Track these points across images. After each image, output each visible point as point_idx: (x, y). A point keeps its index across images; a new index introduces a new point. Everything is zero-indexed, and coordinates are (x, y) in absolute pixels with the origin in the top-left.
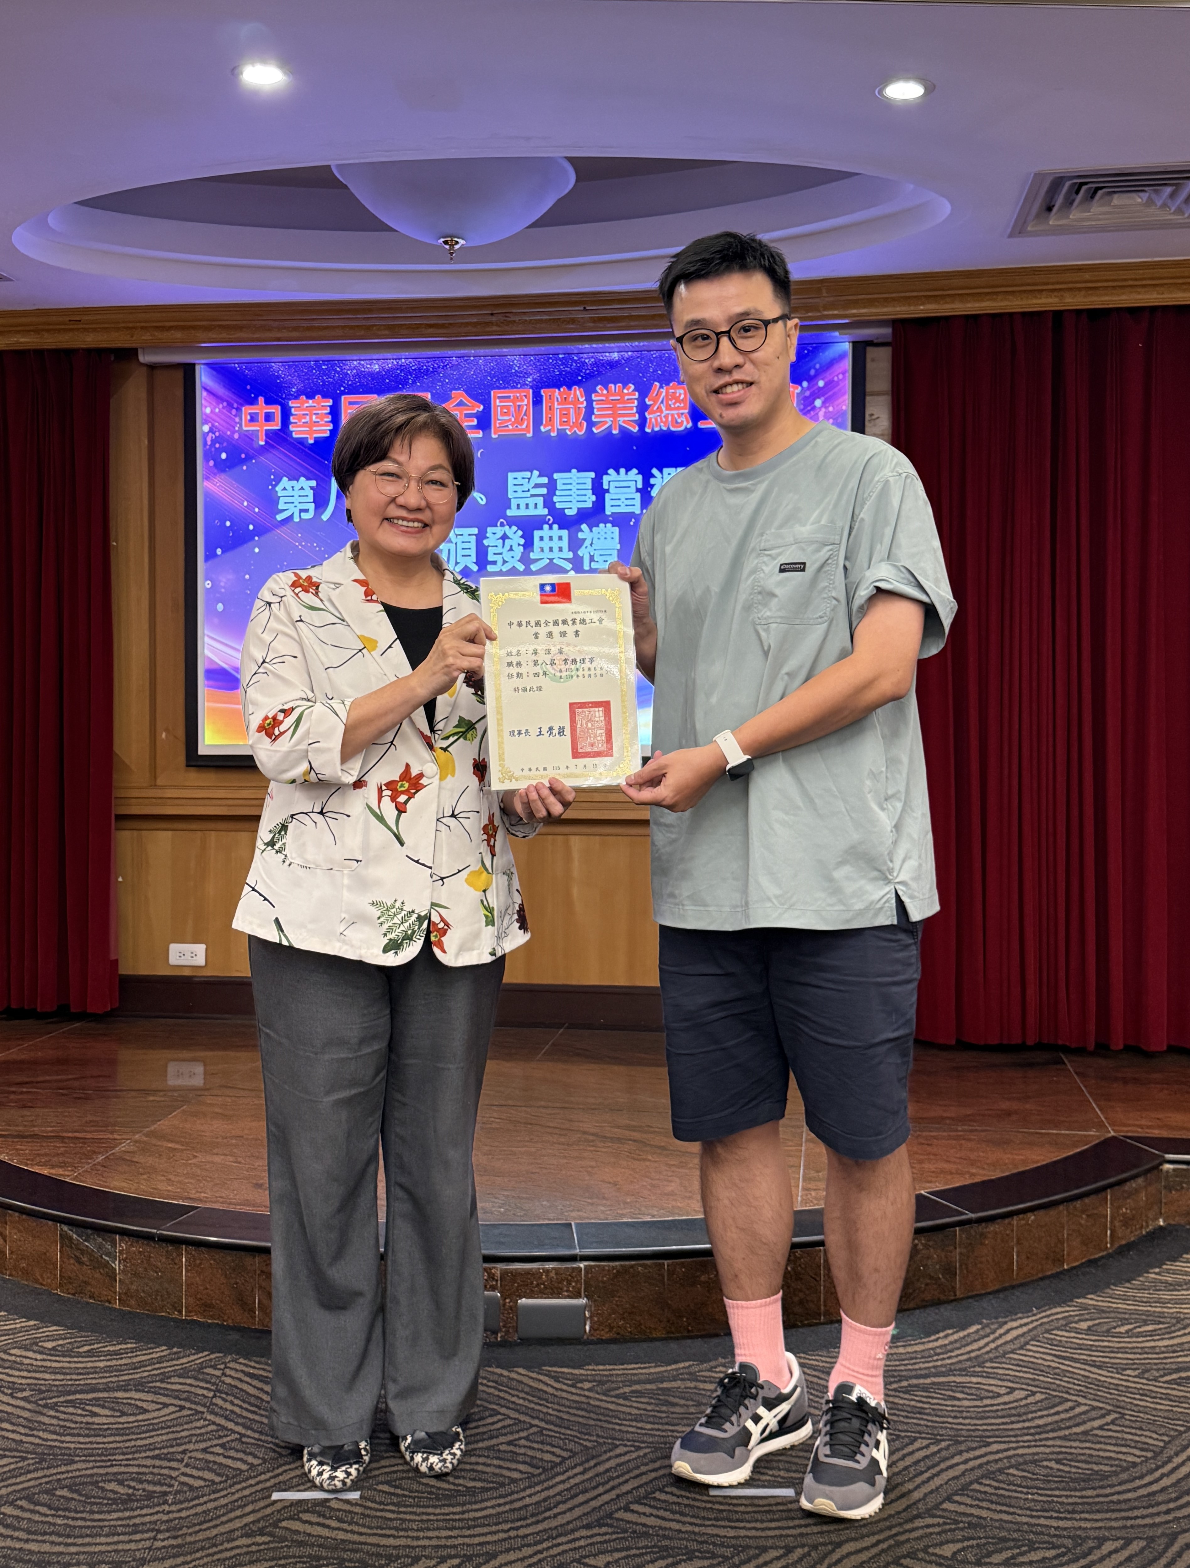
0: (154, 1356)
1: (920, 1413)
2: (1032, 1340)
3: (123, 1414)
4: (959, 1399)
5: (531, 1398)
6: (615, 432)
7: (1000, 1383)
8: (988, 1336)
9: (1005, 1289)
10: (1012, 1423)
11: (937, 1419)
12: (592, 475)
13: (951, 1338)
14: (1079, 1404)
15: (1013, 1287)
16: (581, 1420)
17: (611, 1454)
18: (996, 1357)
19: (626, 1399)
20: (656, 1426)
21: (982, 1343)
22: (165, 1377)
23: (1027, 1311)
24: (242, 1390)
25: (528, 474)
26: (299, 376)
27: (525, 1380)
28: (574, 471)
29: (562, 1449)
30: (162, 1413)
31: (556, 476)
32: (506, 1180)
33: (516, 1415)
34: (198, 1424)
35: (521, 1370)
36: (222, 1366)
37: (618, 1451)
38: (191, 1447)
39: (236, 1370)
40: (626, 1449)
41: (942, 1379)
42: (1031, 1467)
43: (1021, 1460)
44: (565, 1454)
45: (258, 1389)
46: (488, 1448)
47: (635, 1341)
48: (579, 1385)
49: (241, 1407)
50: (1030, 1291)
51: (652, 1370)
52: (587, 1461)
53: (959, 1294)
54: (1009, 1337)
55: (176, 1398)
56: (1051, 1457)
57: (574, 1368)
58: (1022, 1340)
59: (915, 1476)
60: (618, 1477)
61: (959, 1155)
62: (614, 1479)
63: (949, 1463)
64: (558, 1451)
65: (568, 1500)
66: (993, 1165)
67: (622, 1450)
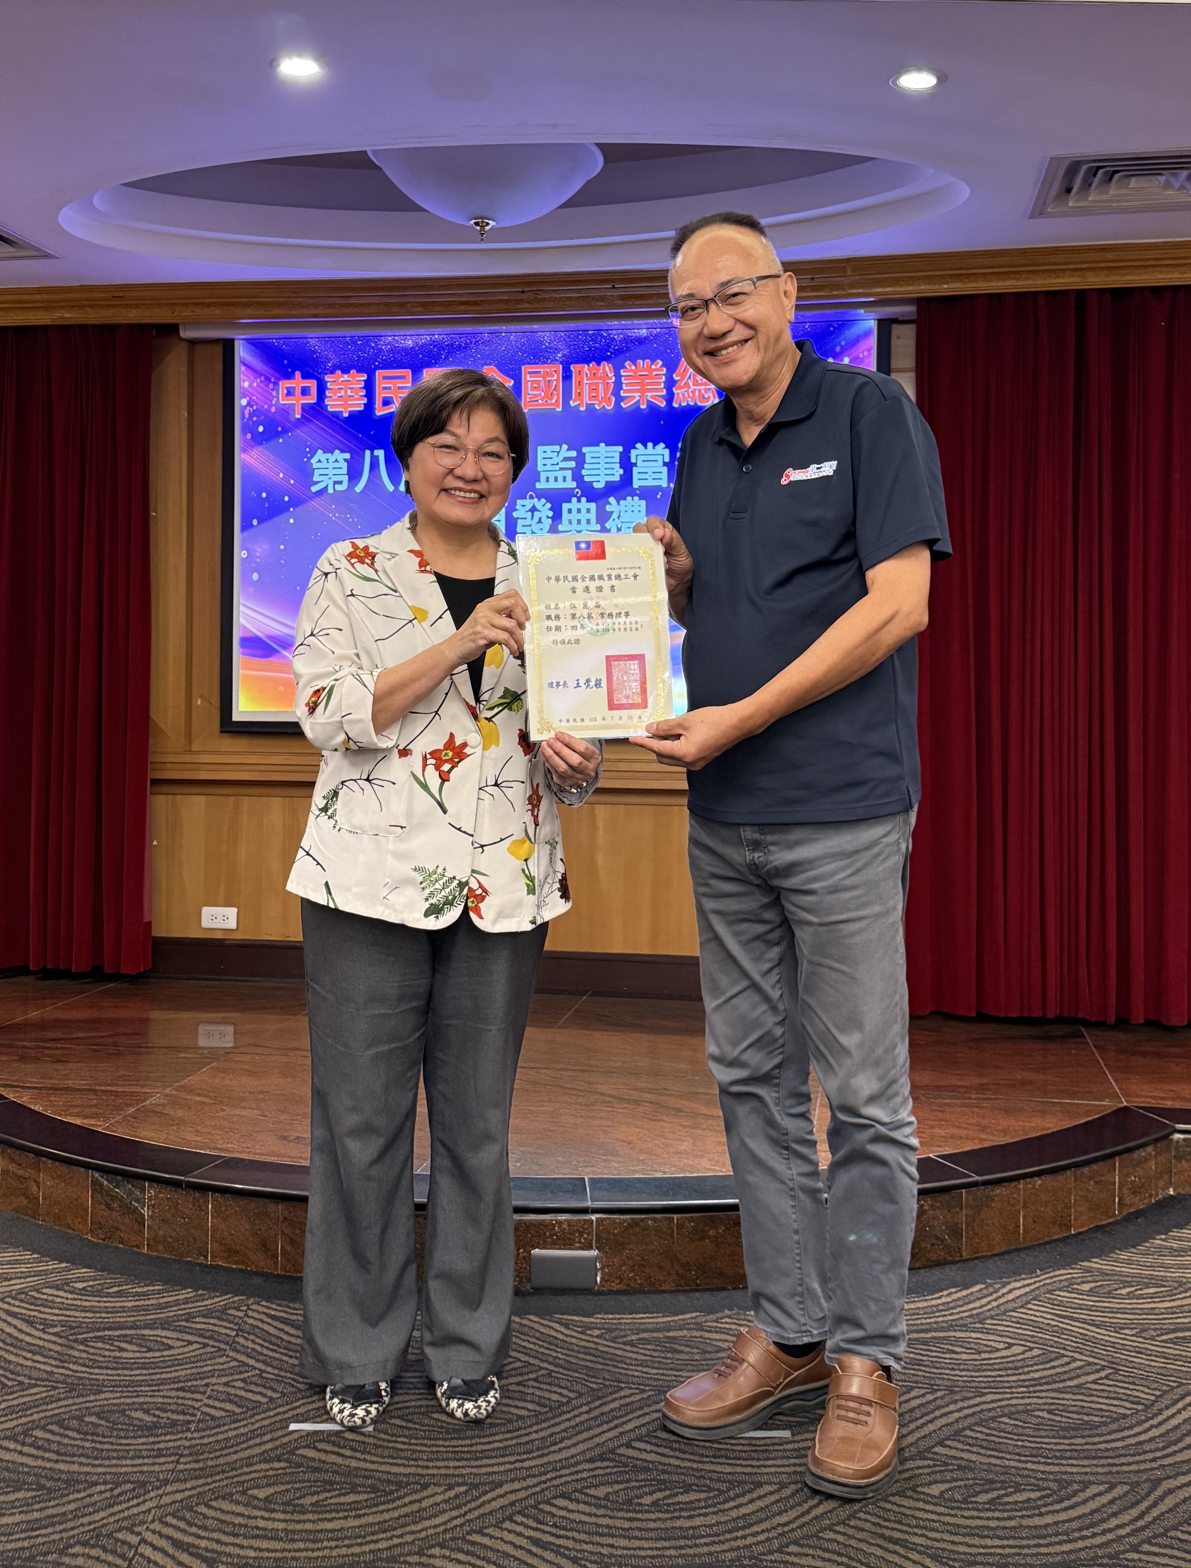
0: (180, 1297)
1: (918, 1365)
2: (1034, 1299)
3: (150, 1350)
4: (957, 1353)
5: (539, 1343)
6: (643, 407)
7: (999, 1339)
8: (991, 1294)
9: (1010, 1252)
10: (1008, 1375)
11: (935, 1371)
12: (620, 449)
13: (955, 1297)
14: (1075, 1360)
15: (1019, 1250)
16: (588, 1364)
17: (616, 1395)
18: (997, 1315)
19: (632, 1345)
20: (661, 1371)
21: (984, 1301)
22: (189, 1318)
23: (1032, 1272)
24: (263, 1330)
25: (557, 448)
26: (335, 352)
27: (536, 1326)
28: (602, 445)
29: (570, 1391)
30: (186, 1349)
31: (585, 450)
32: (523, 1137)
33: (526, 1358)
34: (222, 1360)
35: (532, 1317)
36: (245, 1308)
37: (623, 1393)
38: (214, 1380)
39: (259, 1312)
40: (630, 1391)
41: (942, 1334)
42: (1023, 1417)
43: (1013, 1409)
44: (572, 1395)
45: (279, 1329)
47: (645, 1293)
48: (589, 1332)
49: (262, 1346)
50: (1036, 1253)
51: (660, 1320)
52: (593, 1401)
53: (965, 1256)
54: (1011, 1297)
55: (200, 1336)
56: (1043, 1407)
57: (584, 1316)
58: (1025, 1299)
59: (910, 1422)
60: (621, 1417)
61: (971, 1121)
62: (617, 1418)
63: (943, 1411)
64: (565, 1392)
65: (572, 1436)
66: (1005, 1132)
67: (627, 1392)
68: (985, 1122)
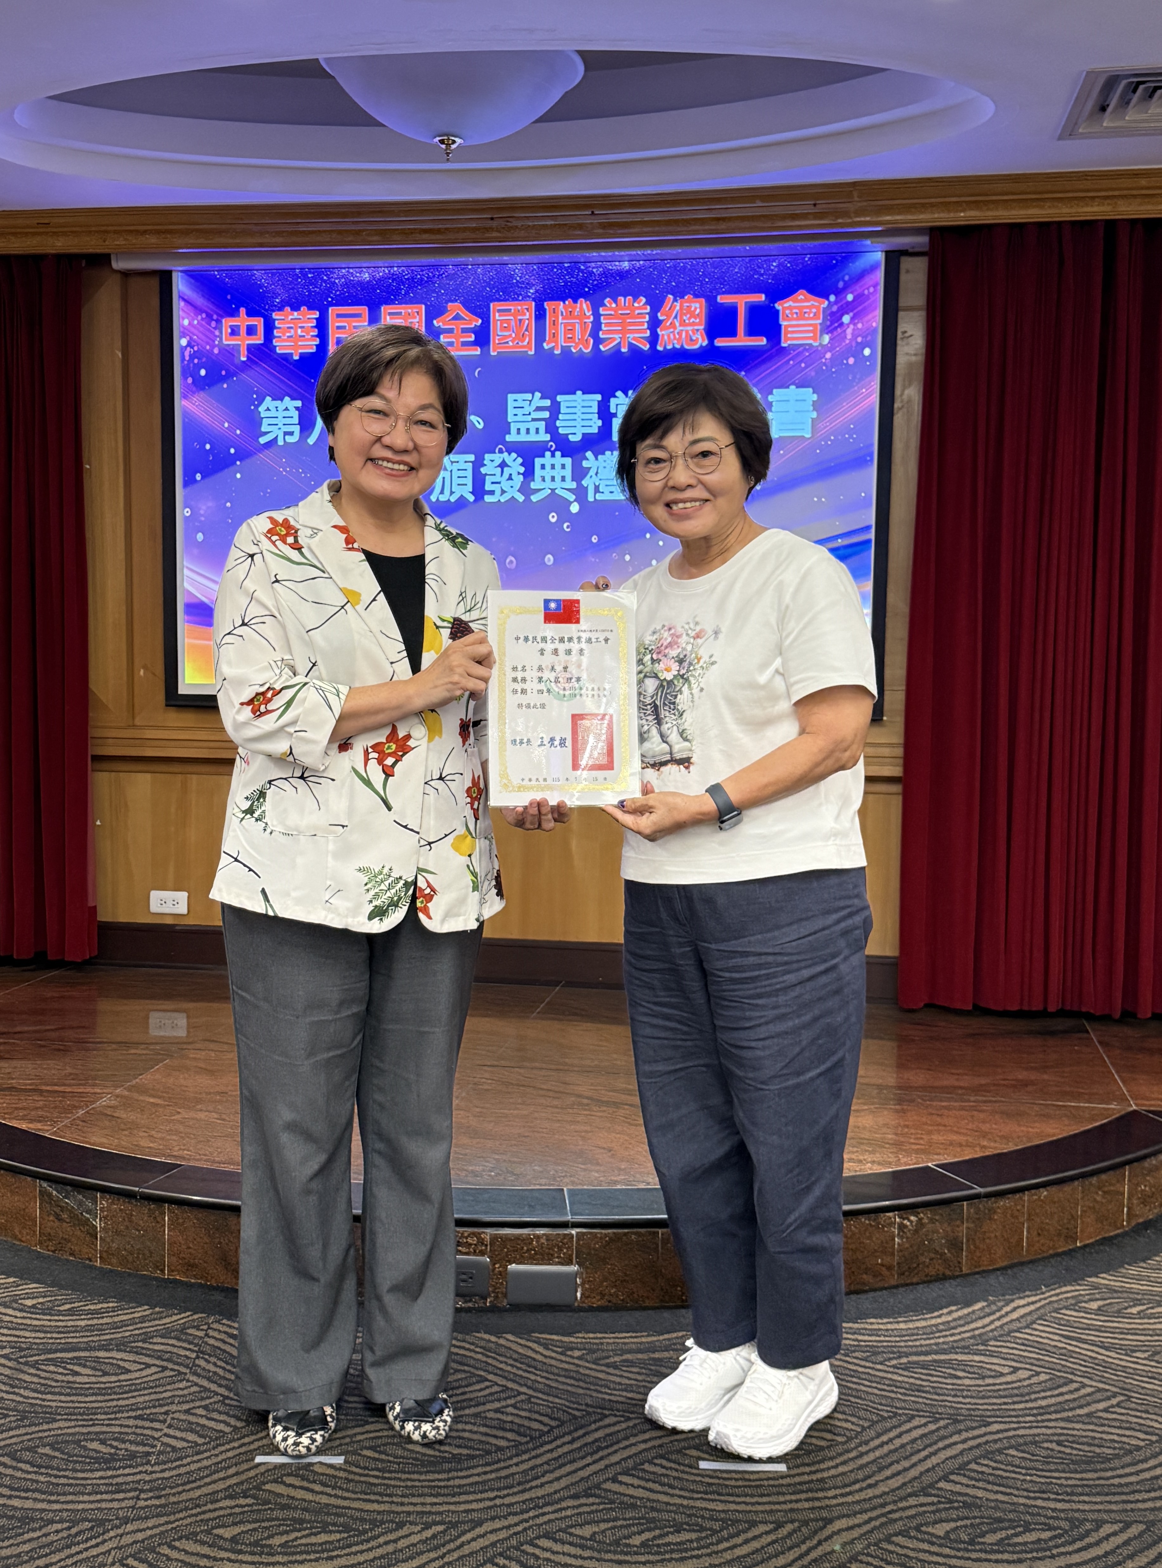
0: (136, 1315)
1: (919, 1391)
2: (1040, 1318)
3: (105, 1374)
4: (959, 1378)
5: (519, 1365)
6: (623, 350)
7: (1004, 1362)
8: (993, 1313)
9: (1011, 1267)
10: (1014, 1403)
11: (936, 1397)
12: (599, 397)
13: (955, 1315)
14: (1085, 1386)
15: (1022, 1264)
16: (569, 1388)
17: (601, 1424)
18: (1001, 1336)
19: (616, 1367)
21: (987, 1320)
22: (146, 1338)
23: (1035, 1288)
24: (223, 1353)
25: (528, 396)
26: (283, 285)
27: (514, 1347)
28: (579, 393)
29: (551, 1418)
30: (144, 1373)
31: (559, 398)
32: (498, 1143)
33: (504, 1382)
34: (181, 1385)
35: (510, 1337)
36: (205, 1327)
38: (174, 1408)
39: (218, 1331)
40: (614, 1419)
41: (943, 1357)
42: (1032, 1448)
43: (1021, 1441)
44: (553, 1423)
46: (476, 1415)
47: (628, 1309)
48: (569, 1353)
49: (223, 1368)
50: (1040, 1268)
51: (644, 1340)
52: (576, 1430)
53: (965, 1270)
54: (1015, 1315)
55: (158, 1358)
56: (1052, 1438)
57: (563, 1335)
58: (1029, 1318)
59: (912, 1455)
60: (607, 1447)
61: (970, 1126)
62: (602, 1449)
63: (947, 1442)
64: (545, 1420)
65: (555, 1469)
66: (1006, 1138)
67: (613, 1420)
68: (985, 1127)
